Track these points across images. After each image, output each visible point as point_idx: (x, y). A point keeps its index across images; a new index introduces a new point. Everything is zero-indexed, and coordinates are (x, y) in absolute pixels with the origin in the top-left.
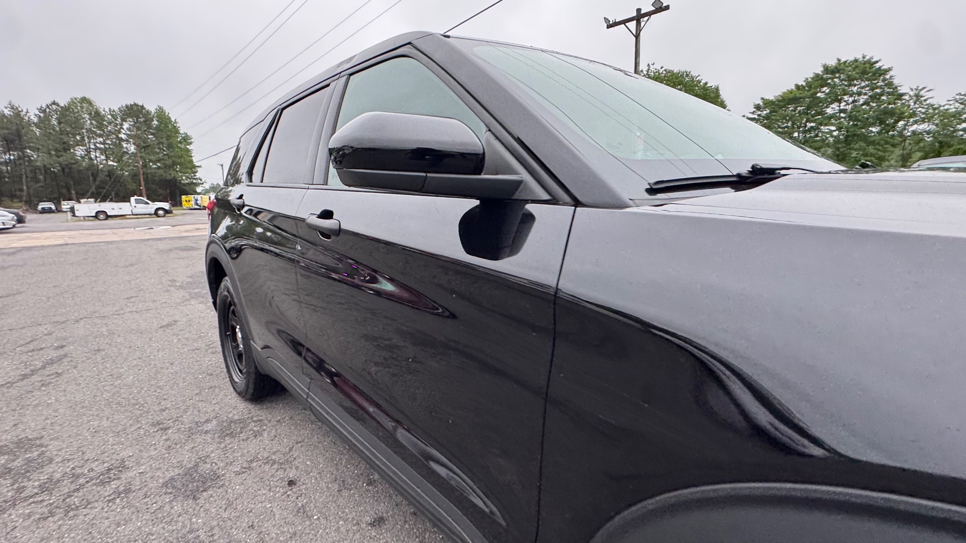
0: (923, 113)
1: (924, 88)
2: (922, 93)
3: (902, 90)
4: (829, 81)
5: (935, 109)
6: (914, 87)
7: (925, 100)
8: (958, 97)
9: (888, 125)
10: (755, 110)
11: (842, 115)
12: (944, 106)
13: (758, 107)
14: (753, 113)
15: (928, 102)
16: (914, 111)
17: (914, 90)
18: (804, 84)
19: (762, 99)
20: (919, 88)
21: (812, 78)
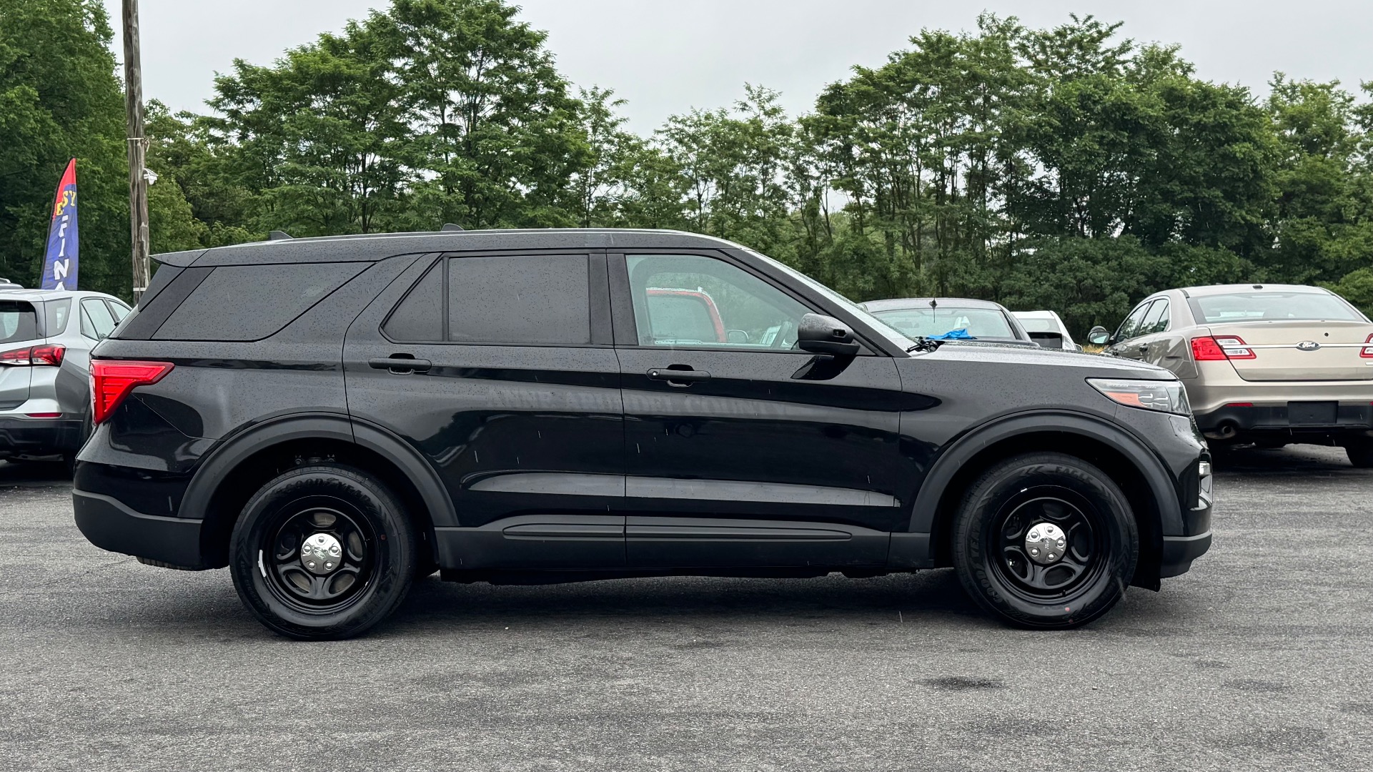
0: (612, 157)
1: (607, 93)
2: (607, 104)
3: (572, 94)
4: (410, 42)
5: (632, 149)
6: (589, 90)
7: (613, 125)
8: (672, 125)
9: (550, 179)
10: (220, 95)
11: (452, 142)
12: (647, 143)
13: (228, 89)
14: (216, 104)
15: (618, 129)
16: (597, 150)
17: (590, 96)
18: (346, 37)
19: (240, 64)
20: (600, 92)
21: (369, 25)
